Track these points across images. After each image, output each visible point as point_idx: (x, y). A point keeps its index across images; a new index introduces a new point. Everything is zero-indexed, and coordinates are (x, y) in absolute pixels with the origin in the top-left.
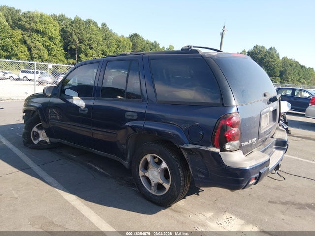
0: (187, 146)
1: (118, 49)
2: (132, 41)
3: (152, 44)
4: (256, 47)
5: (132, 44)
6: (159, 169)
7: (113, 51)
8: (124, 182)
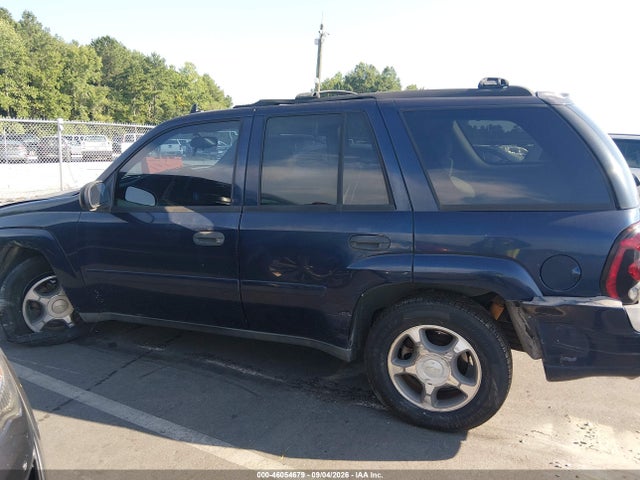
0: (544, 301)
1: (68, 71)
2: (99, 54)
3: (147, 60)
4: (360, 67)
5: (100, 59)
6: (449, 356)
7: (55, 77)
8: (328, 392)
